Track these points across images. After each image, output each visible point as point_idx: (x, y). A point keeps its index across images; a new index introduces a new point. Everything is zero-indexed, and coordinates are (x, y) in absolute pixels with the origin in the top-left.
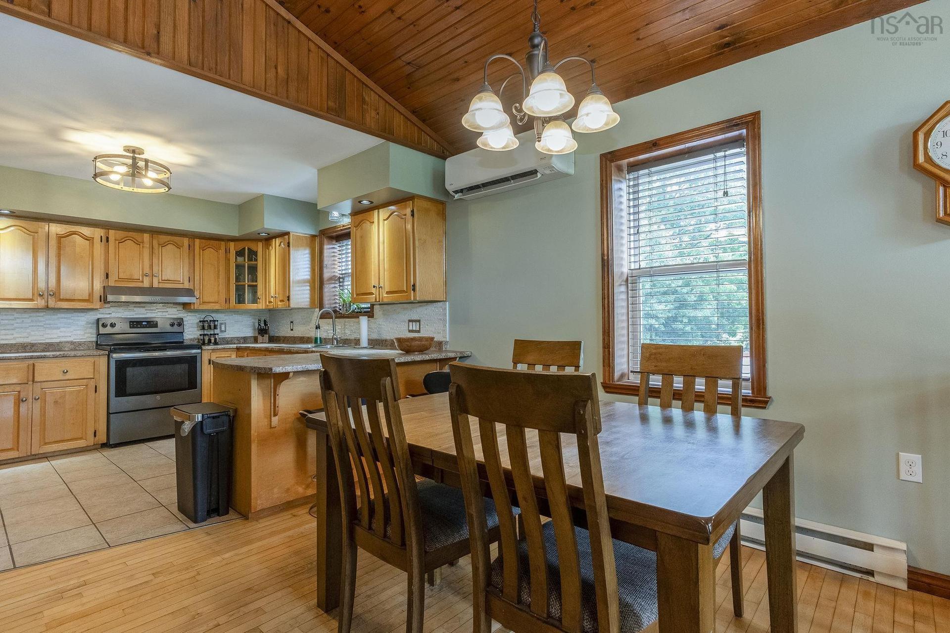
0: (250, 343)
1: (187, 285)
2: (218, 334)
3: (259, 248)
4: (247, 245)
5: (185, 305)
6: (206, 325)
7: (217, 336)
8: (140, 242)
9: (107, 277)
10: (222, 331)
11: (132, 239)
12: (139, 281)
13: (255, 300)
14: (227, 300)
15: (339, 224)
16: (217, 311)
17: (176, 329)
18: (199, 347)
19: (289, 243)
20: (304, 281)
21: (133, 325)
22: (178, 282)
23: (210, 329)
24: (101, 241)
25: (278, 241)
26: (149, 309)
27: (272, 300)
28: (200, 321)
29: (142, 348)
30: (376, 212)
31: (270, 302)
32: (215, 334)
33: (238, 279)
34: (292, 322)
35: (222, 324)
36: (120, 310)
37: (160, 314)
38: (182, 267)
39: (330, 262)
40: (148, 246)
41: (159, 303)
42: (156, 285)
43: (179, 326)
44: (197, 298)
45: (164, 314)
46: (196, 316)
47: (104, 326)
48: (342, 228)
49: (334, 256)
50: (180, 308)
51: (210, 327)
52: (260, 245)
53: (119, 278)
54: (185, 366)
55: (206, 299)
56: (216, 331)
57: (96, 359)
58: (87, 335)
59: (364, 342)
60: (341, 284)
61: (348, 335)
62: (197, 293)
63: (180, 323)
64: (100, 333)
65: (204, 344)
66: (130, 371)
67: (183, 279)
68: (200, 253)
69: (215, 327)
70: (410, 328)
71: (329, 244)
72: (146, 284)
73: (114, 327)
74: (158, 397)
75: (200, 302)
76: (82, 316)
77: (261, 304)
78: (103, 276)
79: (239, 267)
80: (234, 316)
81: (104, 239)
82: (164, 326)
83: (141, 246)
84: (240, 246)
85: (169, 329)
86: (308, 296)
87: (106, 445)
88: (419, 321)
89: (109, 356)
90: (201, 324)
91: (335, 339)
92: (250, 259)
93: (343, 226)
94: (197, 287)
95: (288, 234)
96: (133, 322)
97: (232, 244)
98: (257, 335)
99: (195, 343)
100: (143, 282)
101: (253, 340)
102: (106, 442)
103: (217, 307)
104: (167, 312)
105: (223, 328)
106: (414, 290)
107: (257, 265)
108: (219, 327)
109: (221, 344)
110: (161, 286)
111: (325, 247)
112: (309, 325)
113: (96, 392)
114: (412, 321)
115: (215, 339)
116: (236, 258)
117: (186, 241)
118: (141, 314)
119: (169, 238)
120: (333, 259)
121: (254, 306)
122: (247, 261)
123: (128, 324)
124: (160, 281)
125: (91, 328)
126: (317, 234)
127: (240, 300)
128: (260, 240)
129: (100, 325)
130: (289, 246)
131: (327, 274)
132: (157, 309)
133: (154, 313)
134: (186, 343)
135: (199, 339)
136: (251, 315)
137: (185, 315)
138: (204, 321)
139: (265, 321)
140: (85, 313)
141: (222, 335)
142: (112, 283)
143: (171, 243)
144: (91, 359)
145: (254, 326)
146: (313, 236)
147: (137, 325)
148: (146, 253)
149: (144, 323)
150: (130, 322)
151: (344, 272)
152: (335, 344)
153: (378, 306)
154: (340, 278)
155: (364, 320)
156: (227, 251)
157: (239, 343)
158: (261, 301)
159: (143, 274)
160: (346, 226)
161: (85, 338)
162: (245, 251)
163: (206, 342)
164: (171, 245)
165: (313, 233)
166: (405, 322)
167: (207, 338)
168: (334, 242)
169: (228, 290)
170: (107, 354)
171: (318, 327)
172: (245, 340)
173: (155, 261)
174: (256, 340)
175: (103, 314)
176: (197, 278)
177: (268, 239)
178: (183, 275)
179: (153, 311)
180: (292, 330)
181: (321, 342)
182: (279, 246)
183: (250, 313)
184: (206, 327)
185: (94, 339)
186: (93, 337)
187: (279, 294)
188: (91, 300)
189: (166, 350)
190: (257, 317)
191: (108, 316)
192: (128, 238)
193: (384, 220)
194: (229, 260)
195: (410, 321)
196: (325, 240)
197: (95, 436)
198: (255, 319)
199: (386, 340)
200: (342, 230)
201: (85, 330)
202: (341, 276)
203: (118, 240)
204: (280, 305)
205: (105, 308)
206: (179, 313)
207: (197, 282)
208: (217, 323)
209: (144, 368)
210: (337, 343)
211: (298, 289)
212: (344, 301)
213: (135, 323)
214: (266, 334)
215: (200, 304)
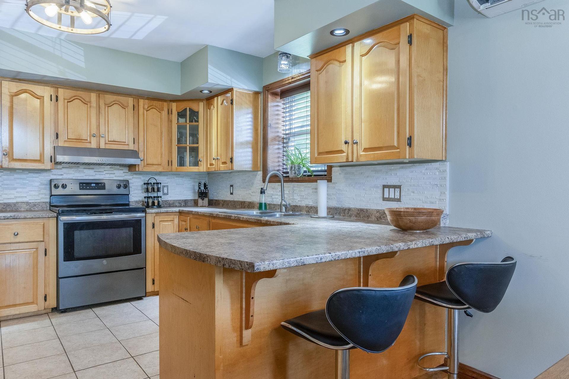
0: (191, 206)
1: (131, 147)
2: (161, 197)
3: (200, 108)
4: (188, 105)
5: (131, 167)
6: (150, 187)
7: (160, 199)
8: (88, 102)
9: (57, 138)
10: (164, 194)
11: (80, 98)
12: (87, 141)
13: (196, 163)
14: (170, 163)
15: (287, 77)
16: (160, 174)
17: (122, 191)
18: (144, 211)
19: (232, 100)
20: (247, 143)
21: (83, 186)
22: (123, 143)
23: (154, 191)
24: (51, 100)
25: (220, 99)
26: (98, 170)
27: (214, 162)
28: (145, 184)
29: (89, 210)
30: (349, 48)
31: (211, 165)
32: (158, 197)
33: (179, 141)
34: (232, 186)
35: (164, 186)
36: (71, 171)
37: (108, 176)
38: (128, 128)
39: (274, 122)
40: (95, 105)
41: (107, 165)
42: (102, 146)
43: (125, 188)
44: (141, 160)
45: (112, 176)
46: (140, 178)
47: (56, 187)
48: (290, 81)
49: (277, 115)
50: (126, 170)
51: (153, 190)
52: (201, 105)
53: (68, 139)
54: (130, 230)
55: (150, 162)
56: (160, 194)
57: (45, 221)
58: (41, 196)
59: (323, 212)
60: (285, 145)
61: (297, 201)
62: (141, 155)
63: (126, 185)
64: (53, 194)
65: (148, 206)
66: (77, 234)
67: (128, 140)
68: (144, 114)
69: (158, 190)
70: (386, 195)
71: (273, 101)
72: (94, 145)
73: (65, 188)
74: (105, 261)
75: (144, 164)
76: (36, 177)
77: (202, 166)
78: (54, 137)
79: (181, 128)
80: (176, 178)
81: (54, 98)
82: (110, 188)
83: (89, 105)
84: (183, 106)
85: (115, 191)
86: (250, 158)
87: (56, 310)
88: (399, 187)
89: (57, 218)
90: (145, 186)
91: (284, 205)
92: (191, 121)
93: (293, 78)
94: (141, 149)
95: (230, 90)
96: (83, 183)
97: (174, 105)
98: (197, 198)
99: (140, 206)
100: (90, 143)
101: (193, 203)
102: (56, 306)
103: (160, 169)
104: (114, 174)
105: (165, 191)
106: (410, 145)
107: (198, 126)
108: (161, 189)
109: (164, 207)
110: (108, 147)
111: (270, 104)
112: (250, 189)
113: (46, 255)
114: (389, 187)
115: (159, 202)
116: (178, 119)
117: (130, 101)
118: (90, 176)
119: (115, 97)
120: (277, 117)
121: (195, 169)
122: (188, 122)
123: (78, 185)
124: (107, 142)
125: (45, 189)
126: (261, 90)
127: (181, 163)
128: (201, 100)
129: (53, 186)
130: (232, 103)
131: (271, 135)
132: (105, 170)
133: (102, 175)
134: (133, 205)
135: (143, 202)
136: (191, 178)
137: (131, 177)
138: (148, 184)
139: (205, 185)
140: (40, 174)
141: (165, 198)
142: (61, 144)
143: (117, 103)
144: (41, 221)
145: (194, 189)
146: (257, 93)
147: (86, 187)
148: (93, 112)
149: (93, 185)
150: (80, 183)
151: (287, 132)
152: (284, 211)
153: (339, 168)
154: (283, 138)
155: (322, 185)
156: (170, 112)
157: (180, 206)
158: (202, 164)
159: (90, 134)
160: (295, 78)
161: (39, 198)
162: (186, 112)
163: (150, 204)
164: (117, 105)
165: (257, 90)
166: (377, 187)
167: (150, 201)
168: (278, 99)
169: (170, 152)
170: (56, 216)
171: (262, 192)
172: (186, 203)
173: (102, 121)
174: (196, 204)
175: (55, 175)
176: (141, 139)
177: (209, 99)
178: (128, 137)
179: (101, 173)
180: (232, 194)
181: (266, 208)
182: (222, 104)
183: (191, 176)
184: (150, 190)
185: (48, 200)
186: (46, 198)
187: (221, 157)
188: (42, 160)
189: (112, 213)
190: (196, 180)
191: (60, 177)
192: (76, 97)
193: (362, 56)
194: (171, 121)
195: (384, 187)
196: (269, 96)
197: (45, 300)
198: (195, 182)
199: (349, 209)
200: (290, 83)
201: (40, 191)
202: (285, 136)
203: (67, 99)
204: (222, 167)
205: (57, 169)
206: (125, 175)
207: (141, 143)
208: (161, 186)
209: (91, 232)
210: (286, 211)
211: (241, 151)
212: (292, 163)
213: (85, 185)
214: (206, 197)
215: (144, 166)
